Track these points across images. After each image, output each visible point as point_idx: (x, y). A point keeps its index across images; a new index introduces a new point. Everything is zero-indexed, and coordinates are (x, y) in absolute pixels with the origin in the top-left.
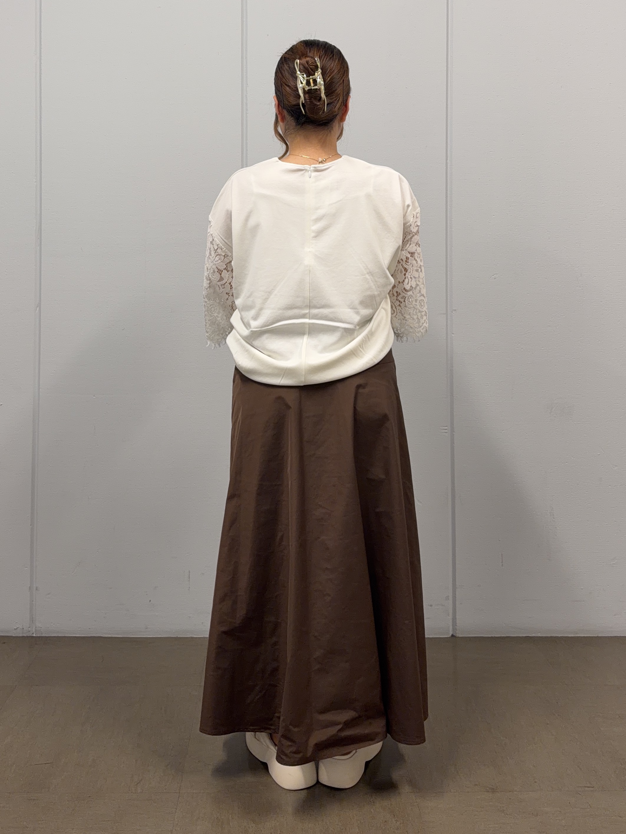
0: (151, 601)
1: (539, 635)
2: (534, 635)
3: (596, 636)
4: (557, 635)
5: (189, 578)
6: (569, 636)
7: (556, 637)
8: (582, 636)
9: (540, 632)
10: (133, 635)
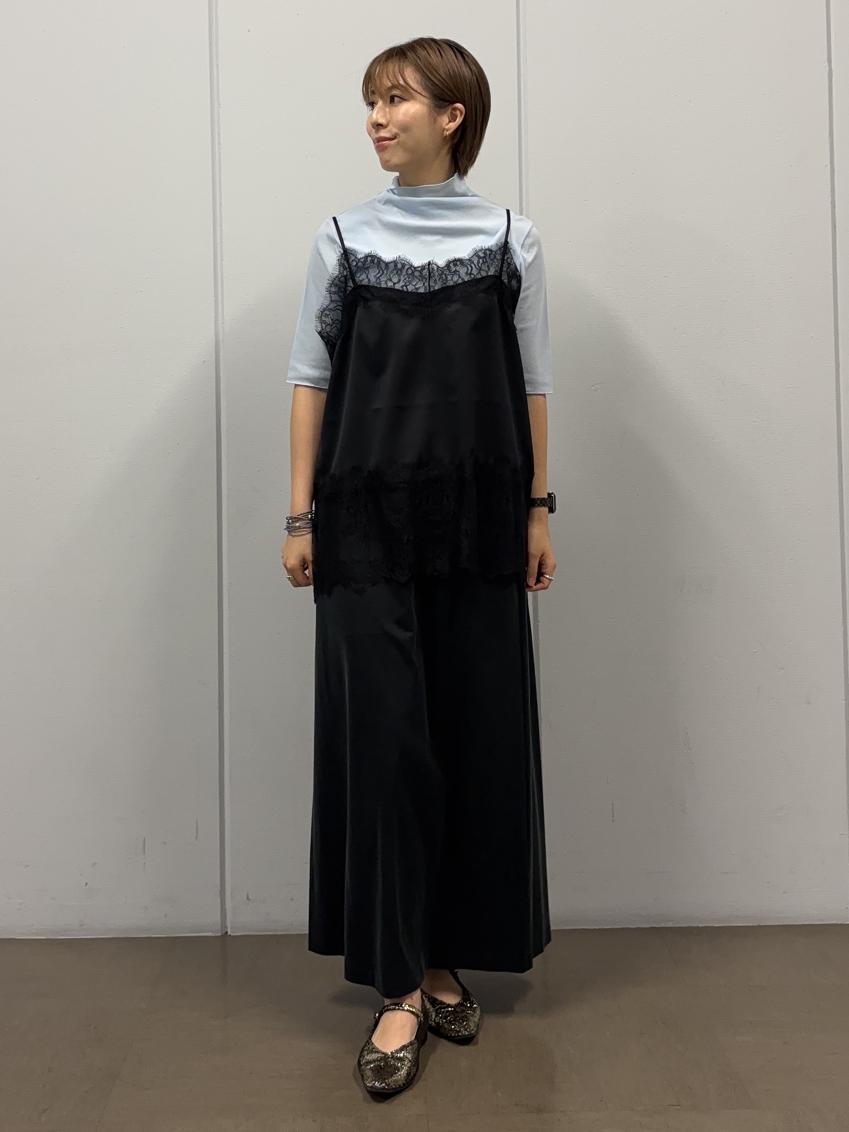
0: (88, 885)
1: (670, 925)
2: (663, 925)
3: (757, 925)
4: (697, 925)
5: (144, 848)
6: (715, 926)
7: (695, 927)
8: (736, 925)
9: (670, 921)
10: (62, 936)
